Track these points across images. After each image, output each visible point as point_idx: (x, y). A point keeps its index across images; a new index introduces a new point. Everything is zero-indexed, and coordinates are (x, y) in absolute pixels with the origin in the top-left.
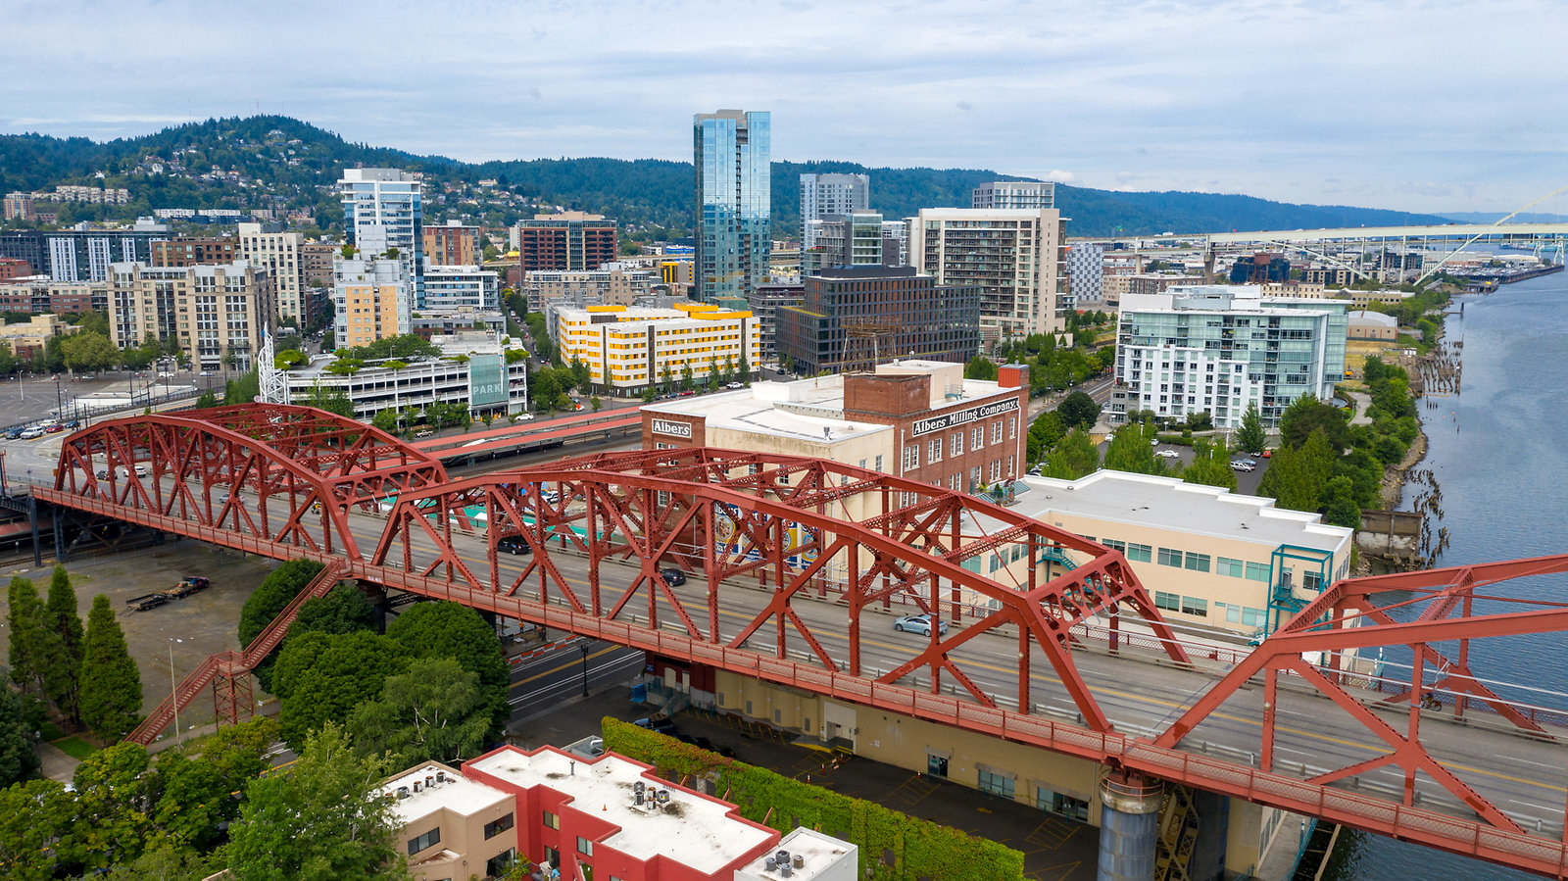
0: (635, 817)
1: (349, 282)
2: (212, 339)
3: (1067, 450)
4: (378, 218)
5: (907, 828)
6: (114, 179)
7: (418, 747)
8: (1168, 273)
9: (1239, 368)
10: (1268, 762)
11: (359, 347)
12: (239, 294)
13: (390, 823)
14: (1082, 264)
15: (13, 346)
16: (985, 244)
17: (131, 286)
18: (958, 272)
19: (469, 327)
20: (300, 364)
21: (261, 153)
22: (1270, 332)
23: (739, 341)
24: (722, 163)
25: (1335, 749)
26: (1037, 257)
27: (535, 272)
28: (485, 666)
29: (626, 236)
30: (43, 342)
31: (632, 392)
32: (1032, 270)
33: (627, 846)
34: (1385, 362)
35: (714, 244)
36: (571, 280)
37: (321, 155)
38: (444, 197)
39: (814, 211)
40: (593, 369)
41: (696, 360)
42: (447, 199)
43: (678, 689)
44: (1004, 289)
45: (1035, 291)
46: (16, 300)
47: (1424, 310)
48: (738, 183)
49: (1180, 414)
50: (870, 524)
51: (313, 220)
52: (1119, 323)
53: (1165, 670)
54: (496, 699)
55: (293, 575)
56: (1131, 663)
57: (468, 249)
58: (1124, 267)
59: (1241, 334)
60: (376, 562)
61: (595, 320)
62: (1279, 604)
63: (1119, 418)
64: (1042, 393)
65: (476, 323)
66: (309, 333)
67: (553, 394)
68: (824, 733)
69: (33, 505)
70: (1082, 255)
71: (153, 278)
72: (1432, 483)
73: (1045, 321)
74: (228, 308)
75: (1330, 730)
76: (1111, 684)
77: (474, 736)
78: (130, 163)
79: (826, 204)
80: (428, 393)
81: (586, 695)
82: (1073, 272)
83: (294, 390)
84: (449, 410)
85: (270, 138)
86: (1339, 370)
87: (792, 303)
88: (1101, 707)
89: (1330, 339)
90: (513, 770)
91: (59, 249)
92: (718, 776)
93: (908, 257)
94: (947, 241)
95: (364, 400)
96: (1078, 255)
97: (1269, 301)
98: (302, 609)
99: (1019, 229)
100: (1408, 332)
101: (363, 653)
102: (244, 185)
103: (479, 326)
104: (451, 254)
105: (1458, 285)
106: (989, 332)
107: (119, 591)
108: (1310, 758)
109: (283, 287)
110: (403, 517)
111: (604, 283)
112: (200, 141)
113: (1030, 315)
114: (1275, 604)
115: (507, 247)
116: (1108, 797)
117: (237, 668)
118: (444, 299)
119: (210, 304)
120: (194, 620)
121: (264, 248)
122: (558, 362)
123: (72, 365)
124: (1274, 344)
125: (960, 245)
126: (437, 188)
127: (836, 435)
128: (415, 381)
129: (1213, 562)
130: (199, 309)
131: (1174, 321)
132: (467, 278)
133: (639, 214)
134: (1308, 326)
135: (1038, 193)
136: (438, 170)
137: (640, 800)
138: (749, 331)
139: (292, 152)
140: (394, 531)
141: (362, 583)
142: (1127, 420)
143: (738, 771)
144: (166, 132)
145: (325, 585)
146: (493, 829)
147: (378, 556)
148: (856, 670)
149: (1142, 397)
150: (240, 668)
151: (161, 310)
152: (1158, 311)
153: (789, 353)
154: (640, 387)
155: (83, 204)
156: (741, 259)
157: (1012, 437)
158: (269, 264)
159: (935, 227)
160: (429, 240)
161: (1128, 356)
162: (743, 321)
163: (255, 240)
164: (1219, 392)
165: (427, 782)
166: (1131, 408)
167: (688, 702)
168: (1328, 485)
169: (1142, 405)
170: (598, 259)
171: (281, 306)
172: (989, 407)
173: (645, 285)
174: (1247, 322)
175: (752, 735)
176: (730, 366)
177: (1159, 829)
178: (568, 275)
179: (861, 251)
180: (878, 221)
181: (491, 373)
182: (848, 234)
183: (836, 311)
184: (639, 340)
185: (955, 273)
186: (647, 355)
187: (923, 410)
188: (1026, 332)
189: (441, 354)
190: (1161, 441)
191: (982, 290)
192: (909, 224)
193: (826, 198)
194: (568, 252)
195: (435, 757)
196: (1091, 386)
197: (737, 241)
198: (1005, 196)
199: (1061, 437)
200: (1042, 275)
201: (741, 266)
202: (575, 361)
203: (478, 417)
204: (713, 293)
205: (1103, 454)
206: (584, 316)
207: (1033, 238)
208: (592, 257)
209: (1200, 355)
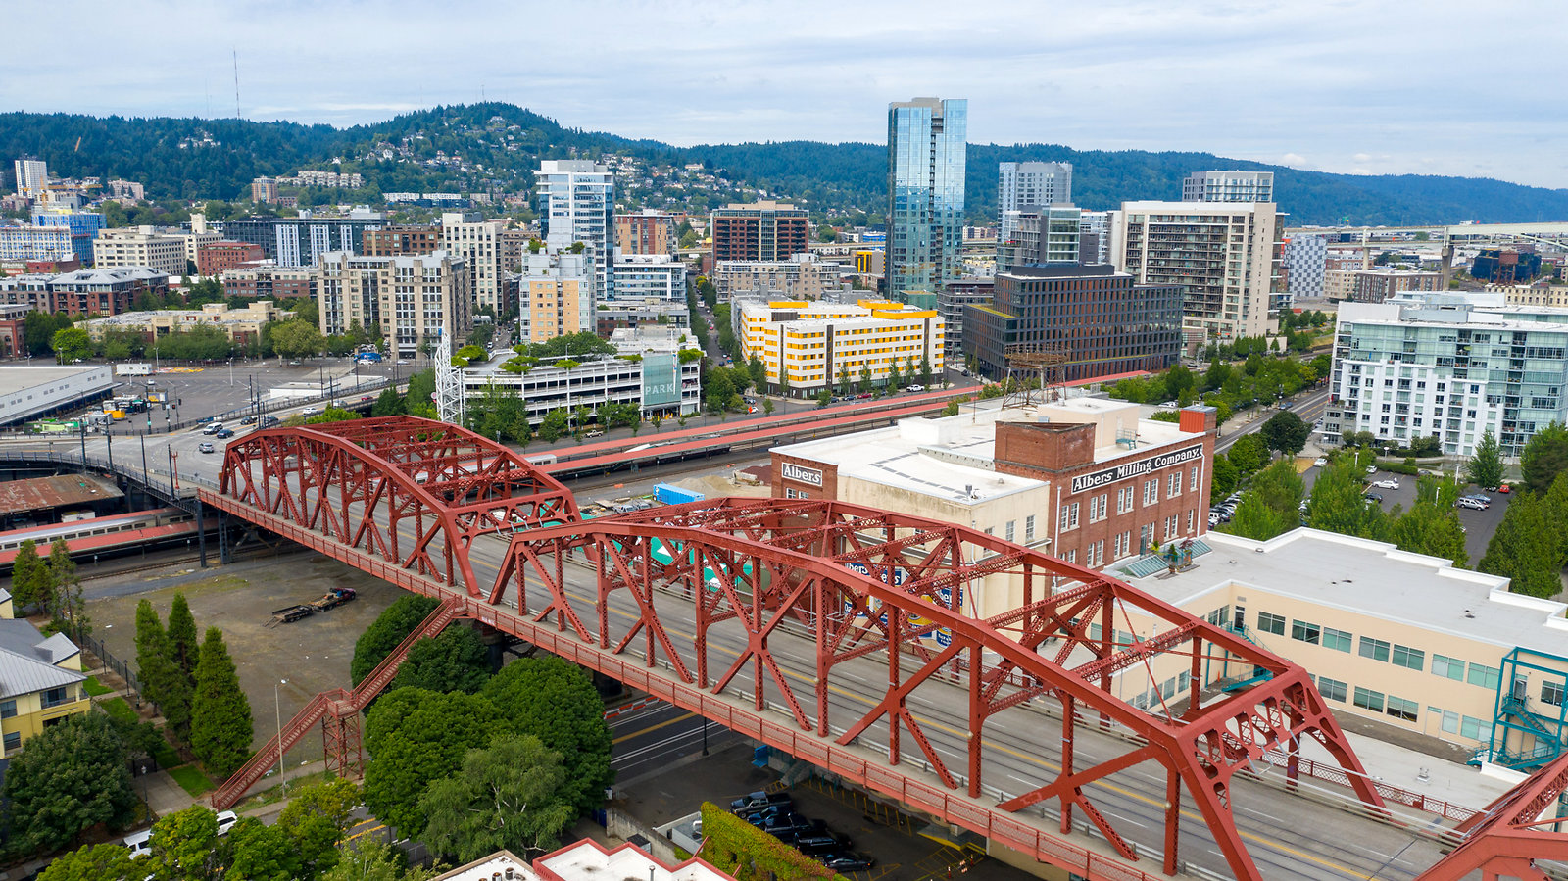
1: (536, 274)
2: (410, 328)
3: (1267, 486)
4: (571, 209)
6: (349, 165)
7: (492, 833)
8: (1399, 268)
9: (1475, 389)
11: (538, 345)
12: (435, 285)
14: (1302, 257)
15: (231, 332)
16: (1192, 240)
17: (340, 274)
18: (1161, 270)
19: (652, 321)
20: (479, 360)
21: (483, 138)
22: (1514, 349)
23: (921, 342)
24: (916, 153)
26: (1249, 255)
27: (726, 263)
29: (826, 222)
30: (257, 328)
31: (808, 394)
32: (1243, 269)
35: (905, 236)
36: (760, 271)
37: (538, 141)
38: (651, 182)
39: (1012, 201)
40: (769, 368)
41: (876, 360)
42: (654, 183)
44: (1211, 289)
45: (1246, 291)
46: (244, 285)
48: (932, 173)
49: (1404, 437)
51: (527, 204)
52: (1336, 335)
53: (1354, 818)
55: (408, 613)
56: (1313, 805)
57: (662, 238)
58: (1350, 260)
59: (1477, 351)
60: (492, 601)
61: (776, 317)
62: (1508, 720)
63: (1333, 439)
64: (1247, 406)
65: (659, 316)
66: (503, 321)
67: (727, 394)
68: (954, 827)
69: (200, 508)
70: (1303, 248)
71: (359, 267)
73: (1256, 322)
74: (425, 297)
77: (551, 827)
78: (364, 149)
79: (1025, 193)
80: (600, 392)
81: (705, 753)
82: (1292, 266)
83: (469, 387)
84: (621, 411)
85: (491, 124)
87: (982, 301)
90: (589, 870)
91: (285, 236)
93: (1107, 252)
94: (1150, 236)
95: (536, 399)
96: (1298, 248)
97: (1514, 310)
98: (413, 649)
99: (1230, 224)
101: (451, 717)
102: (465, 170)
103: (662, 320)
104: (646, 243)
106: (1193, 334)
107: (271, 598)
109: (482, 276)
111: (793, 273)
112: (427, 129)
113: (1240, 317)
114: (1503, 719)
117: (347, 708)
118: (633, 290)
119: (408, 294)
120: (333, 637)
121: (465, 237)
122: (738, 358)
123: (280, 352)
124: (1519, 363)
125: (1165, 240)
126: (645, 172)
127: (980, 492)
128: (588, 381)
129: (1428, 659)
130: (398, 299)
131: (1400, 335)
132: (658, 269)
133: (841, 198)
135: (1255, 183)
136: (649, 154)
138: (933, 331)
139: (511, 138)
140: (510, 571)
141: (477, 623)
142: (1341, 442)
144: (398, 118)
145: (438, 624)
147: (494, 595)
148: (976, 790)
149: (1359, 417)
150: (349, 708)
151: (366, 298)
152: (1382, 322)
153: (976, 354)
154: (816, 388)
155: (320, 188)
156: (932, 251)
157: (1193, 489)
158: (469, 253)
159: (1138, 221)
160: (624, 230)
161: (1346, 371)
162: (927, 321)
163: (456, 229)
164: (1450, 415)
166: (1347, 429)
167: (813, 771)
169: (1359, 427)
170: (789, 249)
171: (478, 295)
172: (1166, 456)
173: (834, 277)
174: (1487, 337)
175: (877, 819)
176: (911, 368)
178: (759, 265)
179: (1057, 246)
180: (1076, 214)
181: (664, 373)
182: (1043, 229)
183: (1026, 312)
184: (817, 340)
185: (1158, 270)
186: (825, 356)
187: (1086, 465)
188: (1234, 335)
189: (616, 351)
190: (1379, 469)
191: (1187, 290)
192: (1109, 218)
193: (1026, 187)
194: (760, 242)
195: (510, 846)
196: (1299, 400)
197: (929, 233)
198: (1218, 187)
199: (1263, 464)
200: (1254, 275)
201: (932, 259)
202: (753, 358)
203: (650, 417)
204: (902, 287)
205: (1309, 485)
206: (766, 311)
207: (1245, 234)
208: (784, 247)
209: (1429, 373)
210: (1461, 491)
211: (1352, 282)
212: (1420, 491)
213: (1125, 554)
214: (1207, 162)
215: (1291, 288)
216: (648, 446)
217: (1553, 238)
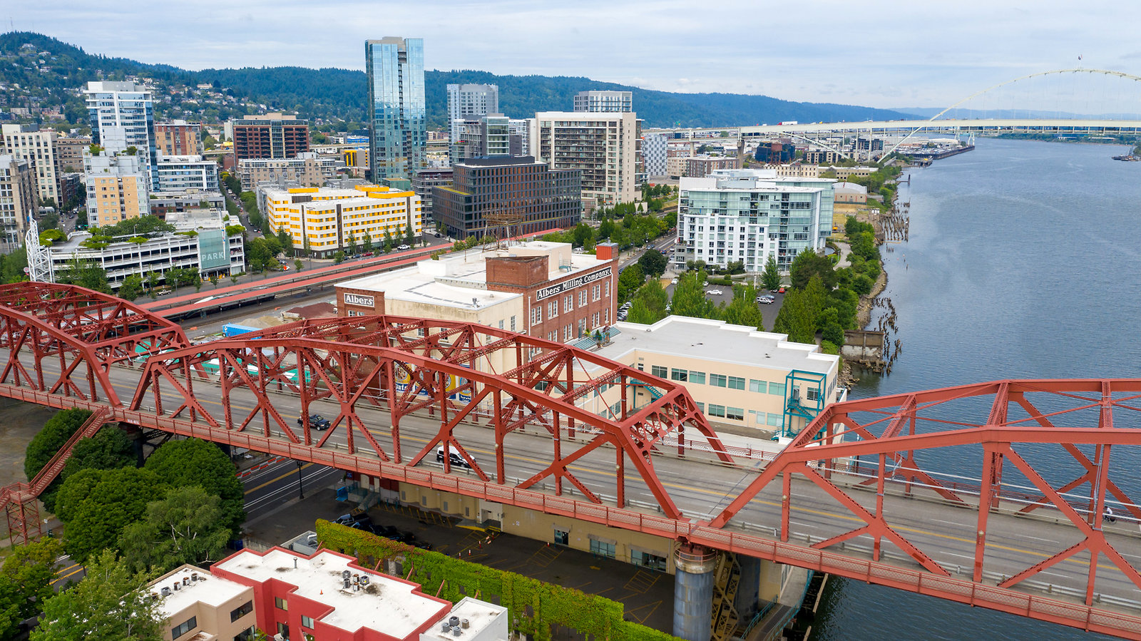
0: (345, 597)
1: (96, 172)
3: (645, 296)
4: (118, 120)
5: (542, 590)
7: (176, 554)
8: (712, 155)
9: (762, 230)
10: (785, 535)
11: (108, 227)
12: (6, 183)
13: (157, 619)
14: (652, 149)
16: (583, 138)
18: (565, 159)
19: (195, 206)
20: (60, 240)
21: (17, 62)
22: (783, 204)
23: (405, 214)
24: (388, 78)
25: (829, 521)
26: (621, 148)
27: (246, 160)
28: (224, 486)
29: (316, 129)
31: (326, 255)
32: (617, 157)
33: (340, 621)
34: (859, 220)
35: (383, 139)
36: (274, 166)
37: (67, 64)
38: (170, 98)
39: (458, 112)
40: (295, 238)
41: (374, 229)
42: (173, 99)
43: (371, 489)
44: (598, 171)
45: (620, 172)
47: (884, 181)
48: (401, 92)
49: (723, 262)
50: (508, 376)
51: (63, 116)
52: (680, 199)
53: (716, 468)
54: (234, 510)
55: (68, 422)
56: (693, 464)
57: (192, 142)
58: (682, 150)
59: (763, 206)
60: (133, 408)
61: (295, 200)
62: (791, 412)
63: (681, 266)
64: (627, 248)
65: (201, 203)
66: (67, 210)
67: (265, 258)
68: (480, 518)
70: (652, 143)
72: (891, 306)
73: (628, 194)
75: (826, 507)
76: (680, 481)
77: (219, 544)
79: (467, 106)
80: (166, 261)
81: (302, 497)
82: (646, 155)
83: (56, 262)
84: (183, 273)
85: (23, 50)
86: (829, 228)
87: (444, 184)
88: (672, 498)
89: (823, 207)
90: (250, 567)
92: (404, 559)
93: (528, 149)
94: (556, 136)
95: (114, 268)
96: (650, 143)
97: (781, 180)
98: (75, 447)
99: (607, 127)
100: (873, 197)
101: (128, 484)
102: (4, 88)
103: (204, 205)
104: (178, 146)
105: (907, 161)
106: (588, 202)
108: (813, 529)
109: (42, 175)
110: (153, 373)
111: (300, 168)
113: (617, 190)
114: (788, 411)
115: (222, 137)
116: (679, 563)
117: (26, 496)
118: (175, 183)
121: (24, 144)
122: (267, 232)
124: (785, 212)
125: (566, 139)
126: (164, 91)
127: (481, 303)
128: (155, 252)
129: (747, 383)
131: (717, 197)
132: (192, 167)
133: (325, 111)
134: (808, 199)
135: (621, 99)
136: (165, 77)
137: (347, 585)
138: (413, 206)
139: (42, 62)
140: (147, 384)
141: (123, 424)
142: (686, 268)
143: (418, 555)
145: (93, 428)
146: (236, 615)
147: (135, 403)
148: (502, 480)
149: (696, 251)
150: (28, 496)
152: (706, 190)
153: (443, 221)
154: (331, 250)
156: (404, 149)
157: (607, 295)
158: (29, 157)
159: (547, 126)
160: (160, 136)
161: (687, 221)
162: (408, 199)
163: (16, 138)
164: (749, 247)
165: (184, 582)
166: (689, 259)
167: (379, 498)
168: (822, 314)
169: (696, 257)
170: (295, 150)
171: (41, 190)
172: (591, 275)
173: (332, 170)
174: (767, 197)
175: (427, 521)
176: (399, 233)
177: (715, 580)
178: (272, 162)
179: (494, 144)
180: (506, 121)
181: (217, 244)
182: (484, 131)
183: (477, 190)
184: (330, 215)
185: (562, 160)
186: (336, 227)
187: (544, 282)
188: (614, 202)
189: (174, 229)
190: (710, 283)
191: (582, 172)
192: (528, 123)
193: (467, 102)
194: (271, 144)
195: (189, 561)
196: (661, 242)
197: (401, 136)
198: (597, 102)
199: (641, 284)
200: (625, 161)
201: (405, 155)
202: (281, 231)
203: (207, 278)
204: (384, 176)
205: (671, 294)
206: (287, 196)
207: (618, 134)
208: (290, 148)
209: (736, 221)
210: (757, 293)
211: (685, 165)
212: (735, 293)
213: (570, 338)
214: (586, 84)
215: (647, 170)
216: (212, 298)
217: (801, 134)
